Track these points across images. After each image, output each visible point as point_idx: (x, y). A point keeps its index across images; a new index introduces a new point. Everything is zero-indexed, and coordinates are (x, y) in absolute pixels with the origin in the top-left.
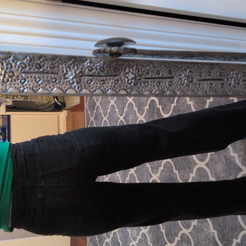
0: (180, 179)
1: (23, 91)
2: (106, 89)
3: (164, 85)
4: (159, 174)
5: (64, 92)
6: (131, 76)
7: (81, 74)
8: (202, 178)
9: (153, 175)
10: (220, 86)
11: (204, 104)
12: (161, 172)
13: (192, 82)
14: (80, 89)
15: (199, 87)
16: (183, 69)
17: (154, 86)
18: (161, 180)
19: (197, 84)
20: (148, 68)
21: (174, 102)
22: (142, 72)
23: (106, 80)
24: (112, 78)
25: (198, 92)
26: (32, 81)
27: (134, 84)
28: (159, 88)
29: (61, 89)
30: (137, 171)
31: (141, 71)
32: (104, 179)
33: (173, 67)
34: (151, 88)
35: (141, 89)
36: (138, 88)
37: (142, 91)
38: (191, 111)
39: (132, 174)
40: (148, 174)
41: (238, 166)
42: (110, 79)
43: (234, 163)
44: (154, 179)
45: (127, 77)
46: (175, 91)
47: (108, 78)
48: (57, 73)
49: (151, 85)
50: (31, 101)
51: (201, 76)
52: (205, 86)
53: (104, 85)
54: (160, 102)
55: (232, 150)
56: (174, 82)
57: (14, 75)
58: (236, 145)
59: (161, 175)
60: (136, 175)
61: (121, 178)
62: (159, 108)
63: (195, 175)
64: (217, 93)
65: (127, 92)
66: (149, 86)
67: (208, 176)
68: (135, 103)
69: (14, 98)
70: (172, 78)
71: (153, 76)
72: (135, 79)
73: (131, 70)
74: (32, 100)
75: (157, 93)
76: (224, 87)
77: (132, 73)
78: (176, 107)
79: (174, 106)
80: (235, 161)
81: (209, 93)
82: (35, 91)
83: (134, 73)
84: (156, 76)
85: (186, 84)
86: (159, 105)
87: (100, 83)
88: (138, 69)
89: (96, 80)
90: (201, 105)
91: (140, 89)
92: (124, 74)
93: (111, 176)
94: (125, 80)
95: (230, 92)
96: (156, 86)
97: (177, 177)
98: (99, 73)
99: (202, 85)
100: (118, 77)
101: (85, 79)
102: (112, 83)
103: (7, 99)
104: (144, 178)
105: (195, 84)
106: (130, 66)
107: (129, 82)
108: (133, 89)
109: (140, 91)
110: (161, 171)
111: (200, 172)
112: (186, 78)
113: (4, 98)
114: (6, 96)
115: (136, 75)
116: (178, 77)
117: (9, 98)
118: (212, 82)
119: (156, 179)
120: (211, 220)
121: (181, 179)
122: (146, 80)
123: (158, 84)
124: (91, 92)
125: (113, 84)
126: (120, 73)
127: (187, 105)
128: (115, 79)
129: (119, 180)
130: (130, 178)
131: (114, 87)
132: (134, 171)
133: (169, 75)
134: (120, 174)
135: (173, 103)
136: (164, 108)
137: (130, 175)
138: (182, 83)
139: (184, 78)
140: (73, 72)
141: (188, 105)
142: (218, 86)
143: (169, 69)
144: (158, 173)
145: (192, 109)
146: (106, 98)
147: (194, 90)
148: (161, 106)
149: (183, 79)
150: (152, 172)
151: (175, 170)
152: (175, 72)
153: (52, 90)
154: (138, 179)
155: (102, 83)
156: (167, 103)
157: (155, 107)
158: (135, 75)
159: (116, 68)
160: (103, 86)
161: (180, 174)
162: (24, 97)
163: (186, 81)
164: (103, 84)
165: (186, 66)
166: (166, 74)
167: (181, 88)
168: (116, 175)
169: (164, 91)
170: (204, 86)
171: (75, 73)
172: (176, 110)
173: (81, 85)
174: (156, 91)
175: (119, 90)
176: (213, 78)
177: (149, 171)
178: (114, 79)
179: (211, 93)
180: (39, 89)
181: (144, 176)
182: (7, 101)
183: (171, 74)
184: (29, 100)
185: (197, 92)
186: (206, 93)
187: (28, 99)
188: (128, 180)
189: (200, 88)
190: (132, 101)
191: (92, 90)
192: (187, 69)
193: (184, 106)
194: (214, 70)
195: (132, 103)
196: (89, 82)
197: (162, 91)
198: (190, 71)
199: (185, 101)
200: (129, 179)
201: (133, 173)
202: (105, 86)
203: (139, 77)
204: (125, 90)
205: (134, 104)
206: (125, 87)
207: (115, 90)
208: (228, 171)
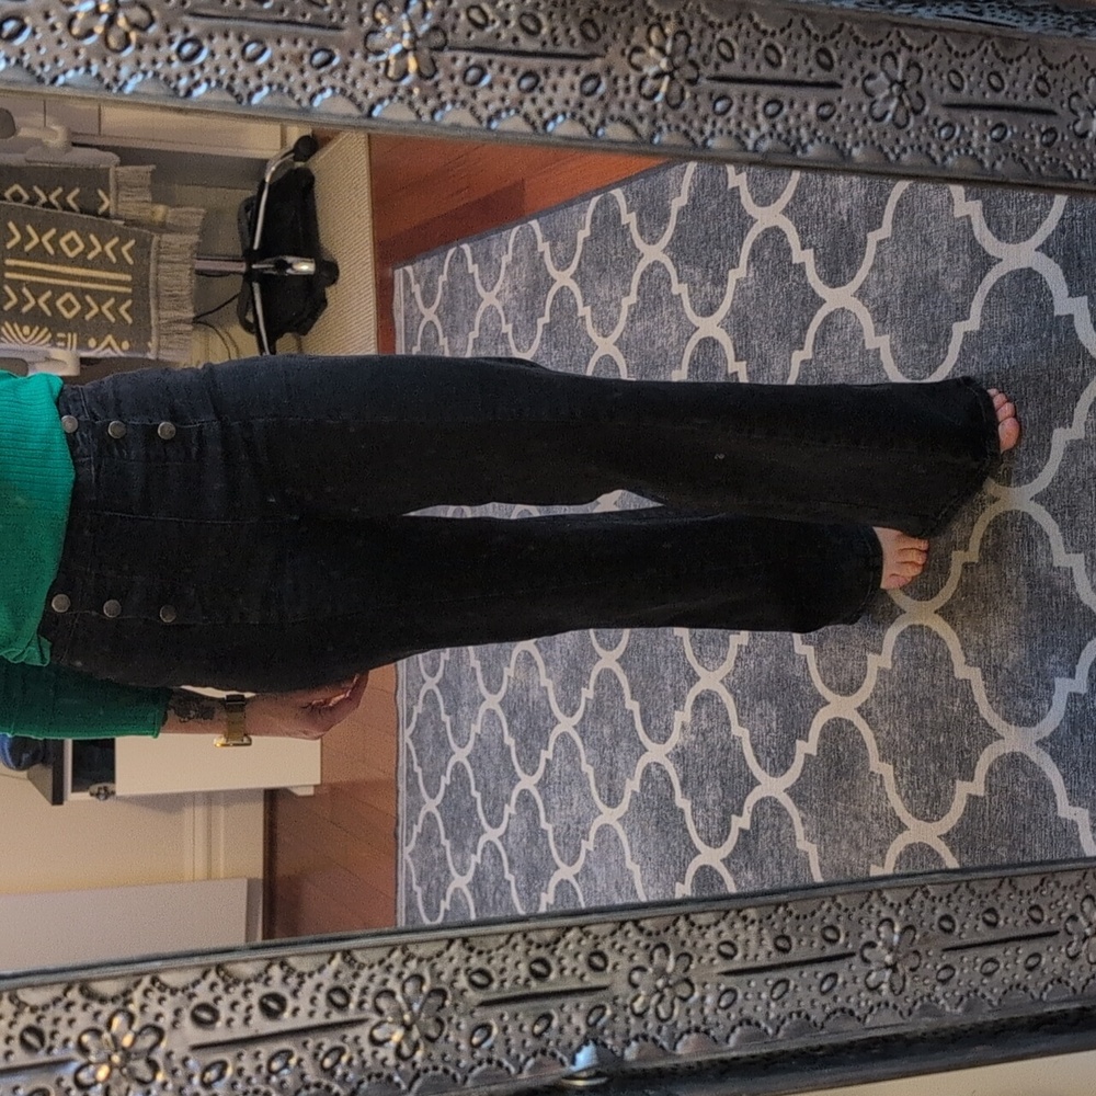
0: (824, 682)
1: (189, 92)
2: (546, 115)
3: (799, 116)
4: (728, 666)
5: (366, 109)
6: (655, 62)
7: (438, 39)
8: (920, 670)
9: (699, 670)
10: (1037, 139)
11: (942, 342)
12: (738, 658)
13: (917, 112)
14: (432, 103)
15: (948, 139)
16: (880, 50)
17: (755, 116)
18: (739, 691)
19: (940, 123)
20: (728, 32)
21: (803, 344)
22: (705, 48)
23: (546, 71)
24: (571, 64)
25: (944, 159)
26: (229, 53)
27: (667, 98)
28: (774, 126)
29: (352, 98)
30: (630, 659)
31: (699, 46)
32: (481, 703)
33: (837, 37)
34: (739, 124)
35: (696, 124)
36: (684, 118)
37: (702, 132)
38: (882, 381)
39: (608, 672)
40: (678, 670)
41: (1085, 607)
42: (562, 72)
43: (1070, 598)
44: (705, 688)
45: (638, 68)
46: (844, 144)
47: (556, 64)
48: (336, 28)
49: (741, 110)
50: (161, 357)
51: (957, 89)
52: (976, 134)
53: (536, 93)
54: (741, 348)
55: (1061, 539)
56: (840, 108)
57: (152, 21)
58: (1080, 517)
59: (739, 670)
60: (625, 677)
61: (556, 692)
62: (736, 373)
63: (892, 660)
64: (1027, 168)
65: (636, 131)
66: (733, 111)
67: (949, 661)
68: (625, 357)
69: (86, 342)
70: (833, 85)
71: (751, 72)
72: (672, 78)
73: (654, 35)
74: (167, 356)
75: (766, 145)
76: (1055, 145)
77: (661, 50)
78: (813, 363)
79: (803, 362)
80: (1073, 585)
81: (993, 165)
82: (238, 97)
83: (668, 47)
84: (766, 71)
85: (893, 119)
86: (737, 359)
87: (519, 83)
88: (685, 33)
89: (502, 69)
90: (924, 347)
91: (690, 123)
92: (623, 53)
93: (511, 687)
94: (627, 78)
95: (1080, 166)
96: (761, 117)
97: (809, 675)
98: (515, 40)
99: (963, 128)
100: (597, 65)
101: (454, 60)
102: (572, 87)
103: (55, 345)
104: (662, 687)
105: (931, 122)
106: (652, 20)
107: (646, 89)
108: (661, 123)
109: (693, 134)
110: (739, 652)
111: (915, 645)
112: (895, 88)
113: (43, 342)
114: (50, 336)
115: (678, 60)
116: (859, 84)
117: (62, 344)
118: (1004, 117)
119: (715, 689)
120: (957, 855)
121: (828, 681)
122: (720, 87)
123: (771, 109)
124: (479, 119)
125: (576, 93)
126: (606, 48)
127: (864, 352)
128: (583, 73)
129: (548, 702)
130: (596, 689)
131: (581, 105)
132: (617, 660)
133: (819, 74)
134: (554, 676)
135: (802, 349)
136: (758, 370)
137: (599, 676)
138: (877, 112)
139: (887, 92)
140: (406, 27)
141: (868, 351)
142: (1032, 137)
143: (820, 44)
144: (726, 662)
145: (885, 367)
146: (496, 344)
147: (929, 145)
148: (745, 363)
149: (880, 97)
150: (698, 658)
151: (801, 642)
152: (845, 63)
153: (312, 97)
154: (632, 693)
155: (525, 83)
156: (772, 351)
157: (715, 368)
158: (671, 57)
159: (591, 21)
160: (534, 100)
161: (824, 662)
162: (130, 342)
163: (893, 105)
164: (531, 89)
165: (893, 37)
166: (807, 69)
167: (871, 133)
168: (535, 682)
169: (799, 140)
170: (971, 133)
171: (413, 30)
172: (813, 377)
173: (437, 84)
174: (763, 137)
175: (603, 123)
176: (1011, 101)
177: (684, 654)
178: (577, 71)
179: (999, 165)
180: (259, 88)
181: (663, 678)
182: (53, 357)
183: (828, 67)
184: (151, 356)
185: (938, 159)
186: (981, 162)
187: (148, 350)
188: (587, 699)
189: (953, 140)
190: (616, 348)
191: (484, 114)
192: (899, 51)
193: (849, 357)
194: (1015, 64)
195: (611, 359)
196: (472, 74)
197: (787, 142)
198: (912, 64)
199: (852, 338)
200: (591, 697)
201: (611, 670)
202: (541, 100)
203: (689, 72)
204: (628, 123)
205: (623, 361)
206: (628, 112)
207: (582, 120)
208: (1039, 632)
